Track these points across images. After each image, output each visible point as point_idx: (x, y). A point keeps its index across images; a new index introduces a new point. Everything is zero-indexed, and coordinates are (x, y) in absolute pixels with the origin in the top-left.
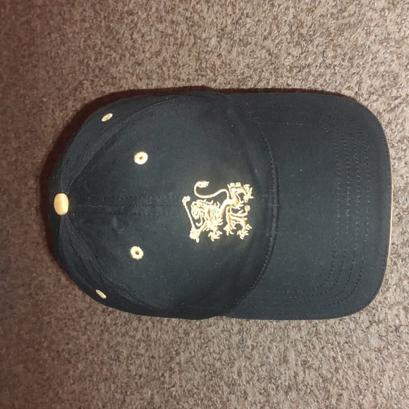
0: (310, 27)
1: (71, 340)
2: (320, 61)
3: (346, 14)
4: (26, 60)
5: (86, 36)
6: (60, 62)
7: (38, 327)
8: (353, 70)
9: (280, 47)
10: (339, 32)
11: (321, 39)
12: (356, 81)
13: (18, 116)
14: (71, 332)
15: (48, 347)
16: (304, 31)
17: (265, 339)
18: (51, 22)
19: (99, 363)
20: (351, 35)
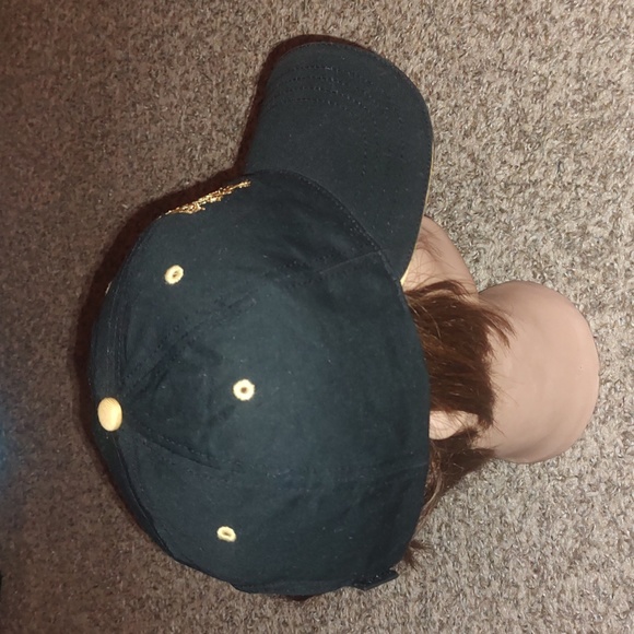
0: (538, 121)
1: (160, 583)
2: (553, 177)
3: (596, 104)
4: (99, 143)
5: (189, 112)
6: (150, 150)
7: (111, 557)
8: (607, 196)
9: (489, 151)
10: (585, 133)
11: (556, 142)
12: (611, 214)
13: (85, 229)
14: (160, 571)
15: (126, 591)
16: (528, 128)
17: (460, 614)
18: (137, 87)
19: (203, 624)
20: (605, 139)
